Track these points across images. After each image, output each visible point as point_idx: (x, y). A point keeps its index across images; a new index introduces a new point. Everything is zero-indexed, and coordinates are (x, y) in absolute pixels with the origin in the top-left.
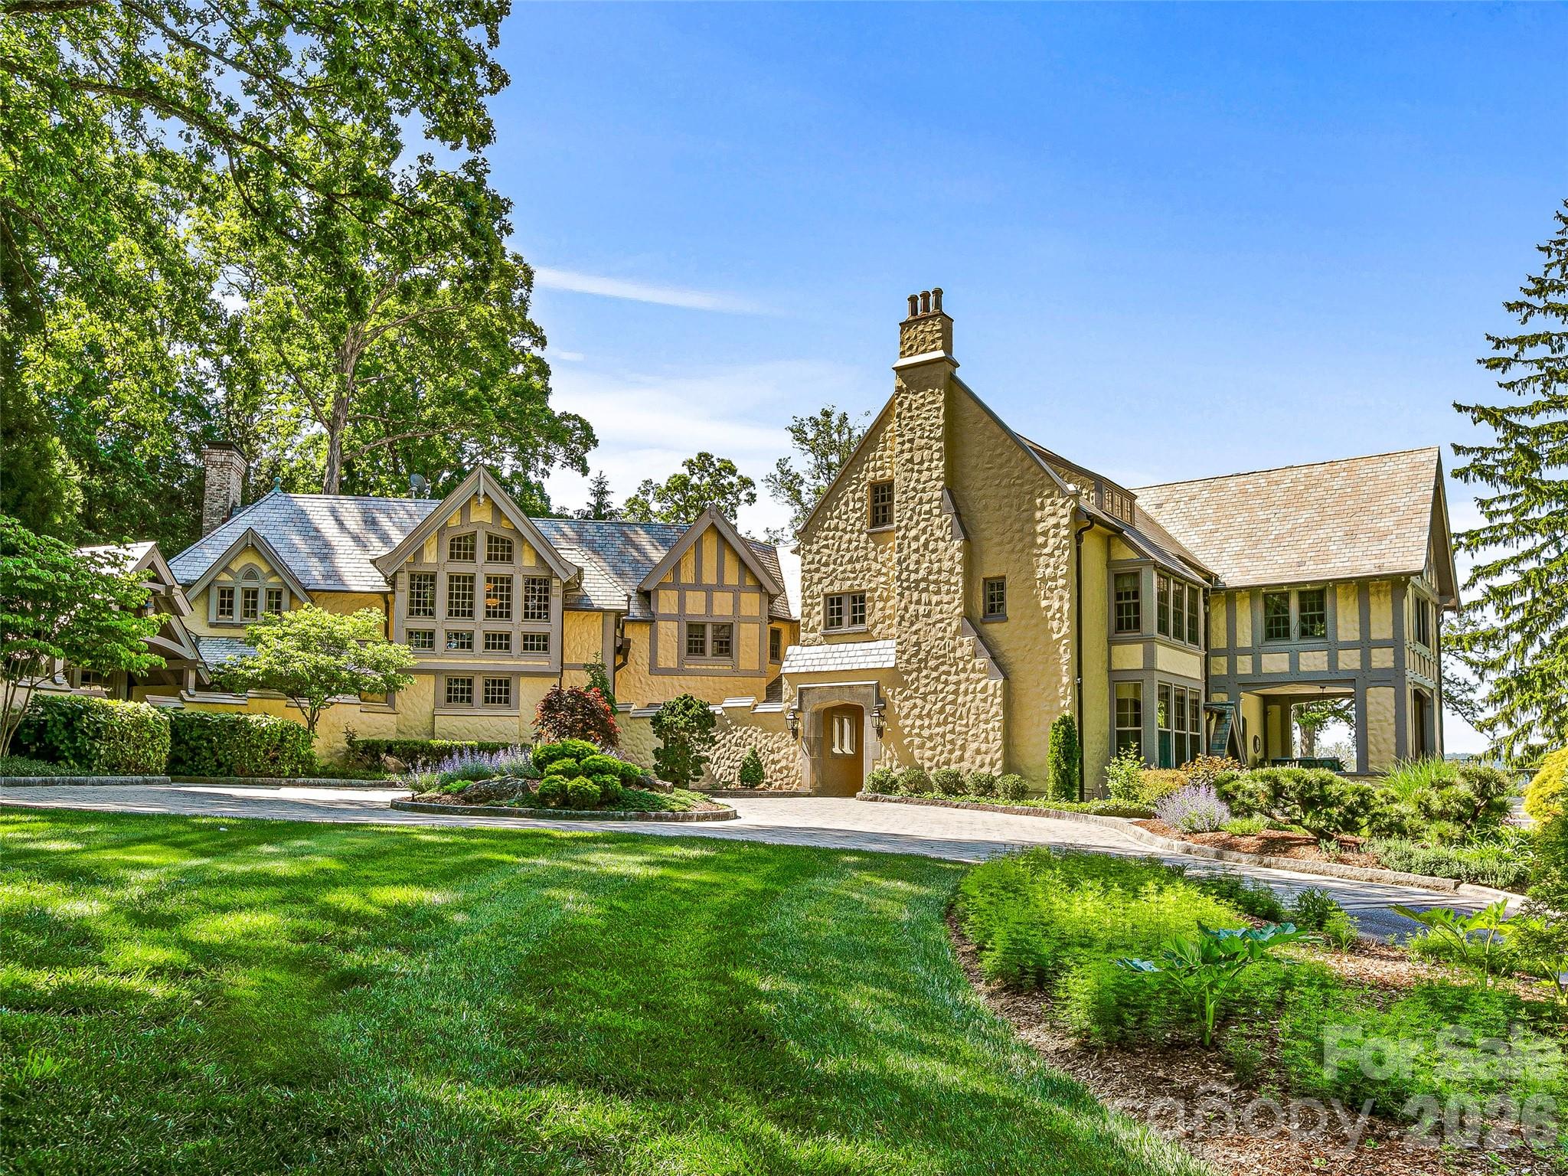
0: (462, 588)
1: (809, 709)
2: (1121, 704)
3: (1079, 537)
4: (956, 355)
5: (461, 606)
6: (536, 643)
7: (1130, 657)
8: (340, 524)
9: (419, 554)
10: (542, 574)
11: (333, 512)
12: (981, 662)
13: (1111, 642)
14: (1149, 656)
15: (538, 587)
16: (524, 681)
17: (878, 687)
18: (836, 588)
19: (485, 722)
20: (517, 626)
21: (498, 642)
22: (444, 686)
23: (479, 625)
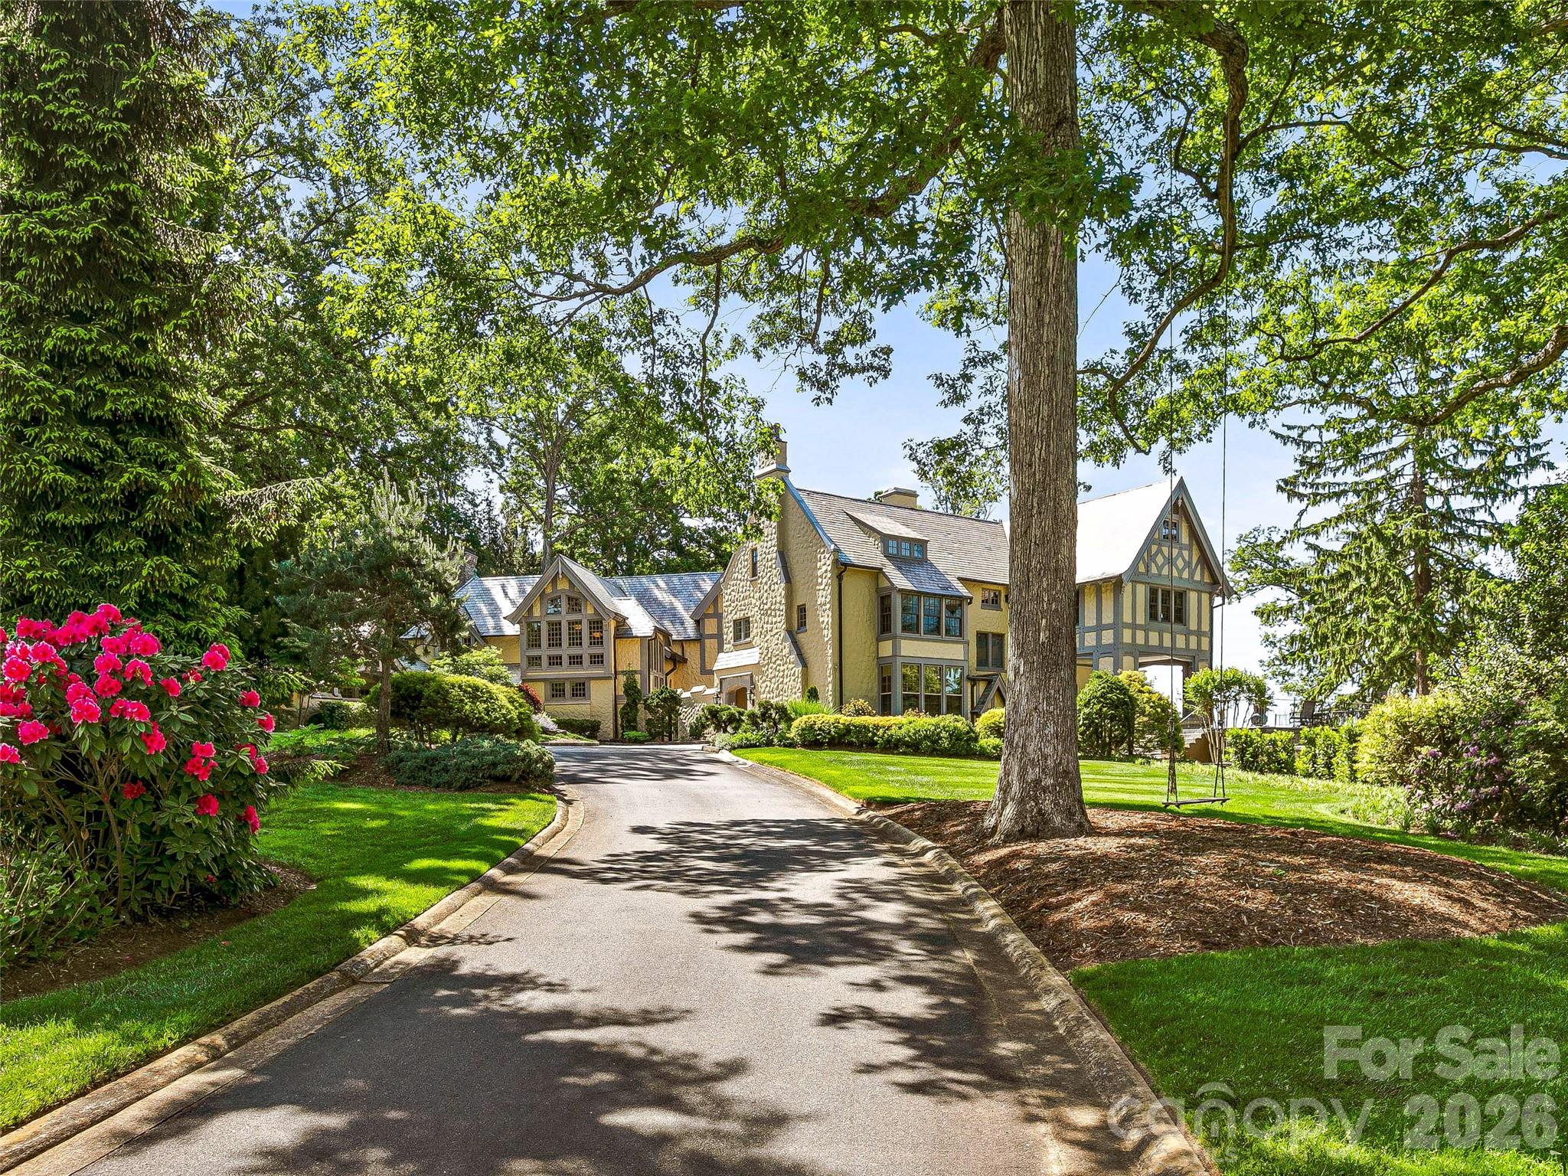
0: (555, 628)
1: (725, 691)
2: (884, 679)
3: (840, 577)
4: (789, 464)
5: (555, 640)
6: (598, 660)
7: (886, 648)
8: (506, 594)
9: (530, 610)
10: (596, 618)
11: (503, 587)
12: (793, 657)
13: (878, 640)
14: (895, 647)
15: (597, 625)
16: (592, 683)
17: (752, 676)
18: (737, 617)
19: (572, 708)
20: (586, 650)
21: (576, 660)
22: (549, 687)
23: (565, 651)
